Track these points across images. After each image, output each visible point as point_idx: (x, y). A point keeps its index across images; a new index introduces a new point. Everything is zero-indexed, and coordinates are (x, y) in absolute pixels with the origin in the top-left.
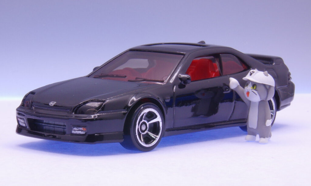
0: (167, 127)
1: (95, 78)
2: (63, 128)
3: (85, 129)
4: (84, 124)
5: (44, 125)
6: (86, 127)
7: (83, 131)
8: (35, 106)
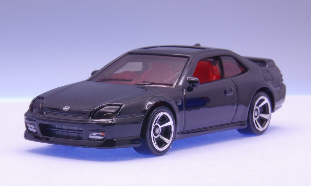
0: (178, 130)
1: (97, 81)
2: (77, 133)
3: (103, 134)
4: (103, 128)
5: (56, 131)
6: (104, 131)
7: (101, 135)
8: (46, 111)
